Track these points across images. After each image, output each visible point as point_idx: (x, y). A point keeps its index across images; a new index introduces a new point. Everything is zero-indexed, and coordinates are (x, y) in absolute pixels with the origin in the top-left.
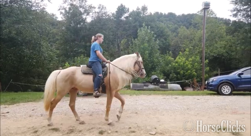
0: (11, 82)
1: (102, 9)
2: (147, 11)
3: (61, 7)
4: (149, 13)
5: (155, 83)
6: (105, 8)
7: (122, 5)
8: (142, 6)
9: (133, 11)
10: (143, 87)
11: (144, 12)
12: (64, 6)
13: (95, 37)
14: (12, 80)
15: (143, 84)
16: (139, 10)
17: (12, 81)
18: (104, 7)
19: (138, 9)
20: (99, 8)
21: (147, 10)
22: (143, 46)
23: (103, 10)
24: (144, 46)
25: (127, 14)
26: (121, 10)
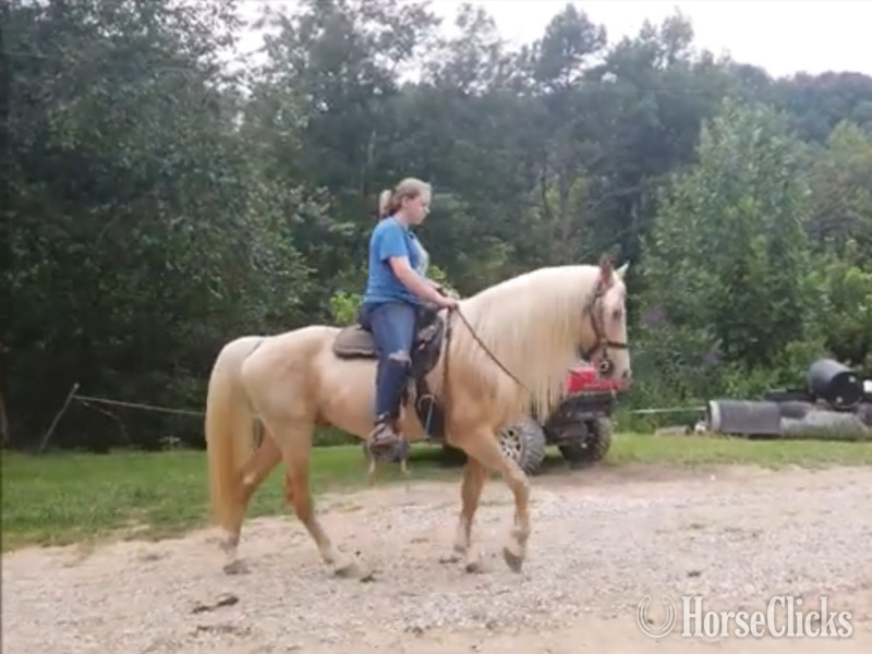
0: (71, 396)
1: (474, 29)
2: (690, 45)
3: (267, 10)
4: (699, 53)
5: (839, 400)
6: (492, 22)
7: (571, 12)
8: (667, 22)
9: (627, 41)
10: (778, 422)
11: (675, 48)
12: (284, 8)
13: (394, 192)
14: (76, 386)
15: (771, 405)
16: (653, 38)
17: (79, 392)
18: (486, 17)
19: (647, 32)
20: (461, 21)
21: (688, 36)
22: (735, 209)
23: (480, 35)
24: (741, 211)
25: (597, 53)
26: (569, 35)
